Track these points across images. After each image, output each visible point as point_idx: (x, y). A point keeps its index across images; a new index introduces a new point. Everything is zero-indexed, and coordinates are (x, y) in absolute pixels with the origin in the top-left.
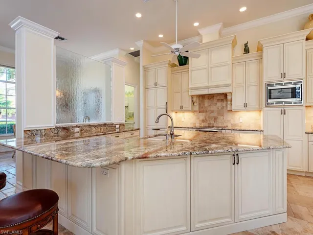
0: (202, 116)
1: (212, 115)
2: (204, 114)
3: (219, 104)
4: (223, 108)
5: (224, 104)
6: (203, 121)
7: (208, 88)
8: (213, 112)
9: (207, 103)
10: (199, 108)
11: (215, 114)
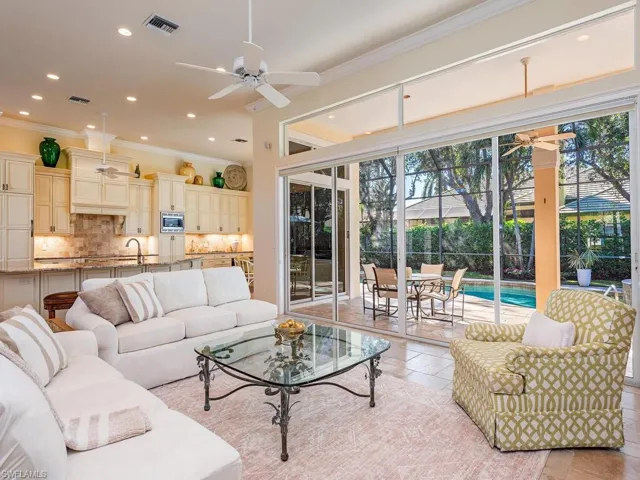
0: (79, 242)
1: (95, 240)
2: (82, 239)
3: (104, 227)
4: (109, 232)
5: (111, 227)
6: (81, 249)
7: (102, 207)
8: (95, 236)
9: (86, 223)
10: (75, 231)
11: (98, 240)
